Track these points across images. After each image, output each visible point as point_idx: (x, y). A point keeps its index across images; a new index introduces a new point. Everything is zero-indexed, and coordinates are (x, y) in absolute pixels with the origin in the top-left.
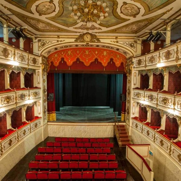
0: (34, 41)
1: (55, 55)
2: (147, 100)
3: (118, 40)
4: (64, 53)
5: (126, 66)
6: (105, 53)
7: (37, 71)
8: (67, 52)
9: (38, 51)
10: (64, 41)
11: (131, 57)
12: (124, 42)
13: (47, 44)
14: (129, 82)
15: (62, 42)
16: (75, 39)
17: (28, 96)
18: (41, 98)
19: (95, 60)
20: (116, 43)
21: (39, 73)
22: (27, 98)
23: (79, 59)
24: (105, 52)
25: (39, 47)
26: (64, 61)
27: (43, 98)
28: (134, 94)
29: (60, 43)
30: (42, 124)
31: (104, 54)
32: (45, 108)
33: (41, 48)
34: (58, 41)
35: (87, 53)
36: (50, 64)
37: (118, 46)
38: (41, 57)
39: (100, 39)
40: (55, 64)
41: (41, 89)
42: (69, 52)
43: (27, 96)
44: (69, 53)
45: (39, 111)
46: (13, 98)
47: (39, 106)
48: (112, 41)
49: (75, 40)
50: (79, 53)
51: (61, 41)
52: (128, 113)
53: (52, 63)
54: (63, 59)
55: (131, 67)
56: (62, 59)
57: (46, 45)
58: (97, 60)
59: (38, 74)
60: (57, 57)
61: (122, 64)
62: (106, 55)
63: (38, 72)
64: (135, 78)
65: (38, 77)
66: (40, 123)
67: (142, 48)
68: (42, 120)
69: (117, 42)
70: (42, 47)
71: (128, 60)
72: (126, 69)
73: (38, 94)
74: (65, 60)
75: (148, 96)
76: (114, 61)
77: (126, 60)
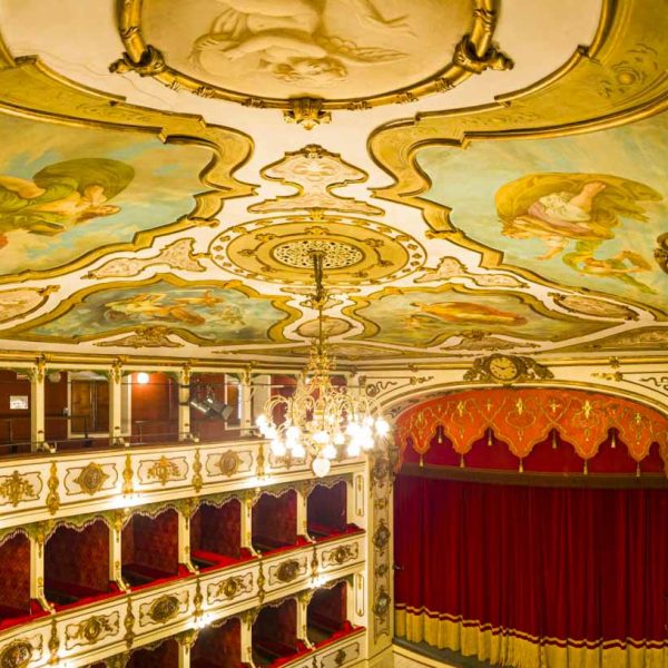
0: (349, 382)
1: (416, 417)
3: (622, 369)
4: (443, 411)
6: (587, 409)
7: (355, 476)
8: (454, 407)
10: (430, 378)
12: (646, 376)
15: (425, 384)
16: (465, 372)
17: (309, 566)
18: (366, 563)
19: (551, 434)
20: (613, 383)
21: (360, 481)
22: (304, 573)
23: (493, 432)
24: (586, 404)
26: (444, 437)
27: (375, 563)
29: (418, 385)
30: (365, 653)
31: (584, 412)
32: (382, 596)
34: (412, 381)
35: (520, 410)
36: (404, 445)
37: (620, 390)
39: (550, 369)
40: (417, 447)
41: (367, 533)
42: (461, 407)
43: (305, 566)
44: (461, 411)
45: (360, 605)
46: (251, 582)
47: (360, 587)
48: (601, 374)
49: (465, 377)
50: (493, 410)
51: (423, 380)
53: (409, 441)
54: (443, 428)
56: (438, 428)
57: (380, 394)
58: (558, 433)
59: (358, 483)
60: (424, 423)
62: (592, 416)
65: (360, 493)
66: (357, 650)
68: (365, 640)
69: (619, 376)
73: (352, 551)
74: (448, 433)
76: (623, 437)
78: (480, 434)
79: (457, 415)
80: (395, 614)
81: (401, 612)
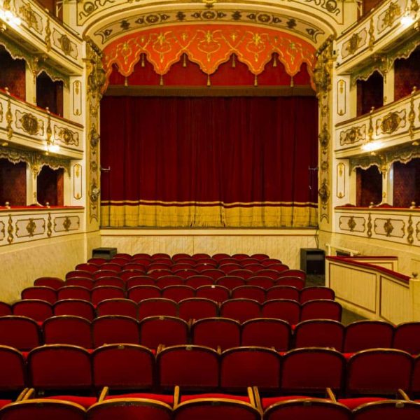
1: (122, 46)
2: (382, 135)
4: (146, 41)
5: (315, 71)
6: (257, 39)
7: (72, 80)
8: (155, 38)
9: (77, 25)
11: (328, 40)
13: (101, 8)
14: (325, 110)
15: (141, 2)
17: (45, 131)
18: (84, 153)
19: (231, 56)
20: (286, 2)
21: (77, 86)
23: (187, 56)
24: (257, 35)
25: (79, 15)
26: (147, 62)
27: (90, 157)
28: (341, 139)
30: (84, 228)
31: (255, 41)
32: (94, 187)
33: (84, 18)
35: (209, 38)
36: (110, 71)
37: (291, 8)
38: (84, 43)
40: (121, 70)
41: (84, 129)
42: (161, 38)
43: (42, 129)
44: (161, 41)
45: (78, 191)
47: (77, 175)
50: (188, 40)
52: (325, 198)
53: (114, 66)
54: (145, 55)
55: (331, 67)
56: (141, 55)
57: (97, 11)
58: (236, 56)
59: (75, 87)
60: (129, 52)
61: (304, 66)
62: (259, 44)
63: (77, 82)
64: (341, 97)
65: (77, 97)
66: (78, 223)
67: (359, 11)
68: (83, 215)
70: (86, 14)
71: (320, 54)
72: (314, 81)
73: (75, 138)
74: (150, 59)
75: (384, 122)
76: (282, 60)
77: (315, 55)
78: (176, 59)
79: (158, 44)
80: (101, 209)
81: (105, 208)
